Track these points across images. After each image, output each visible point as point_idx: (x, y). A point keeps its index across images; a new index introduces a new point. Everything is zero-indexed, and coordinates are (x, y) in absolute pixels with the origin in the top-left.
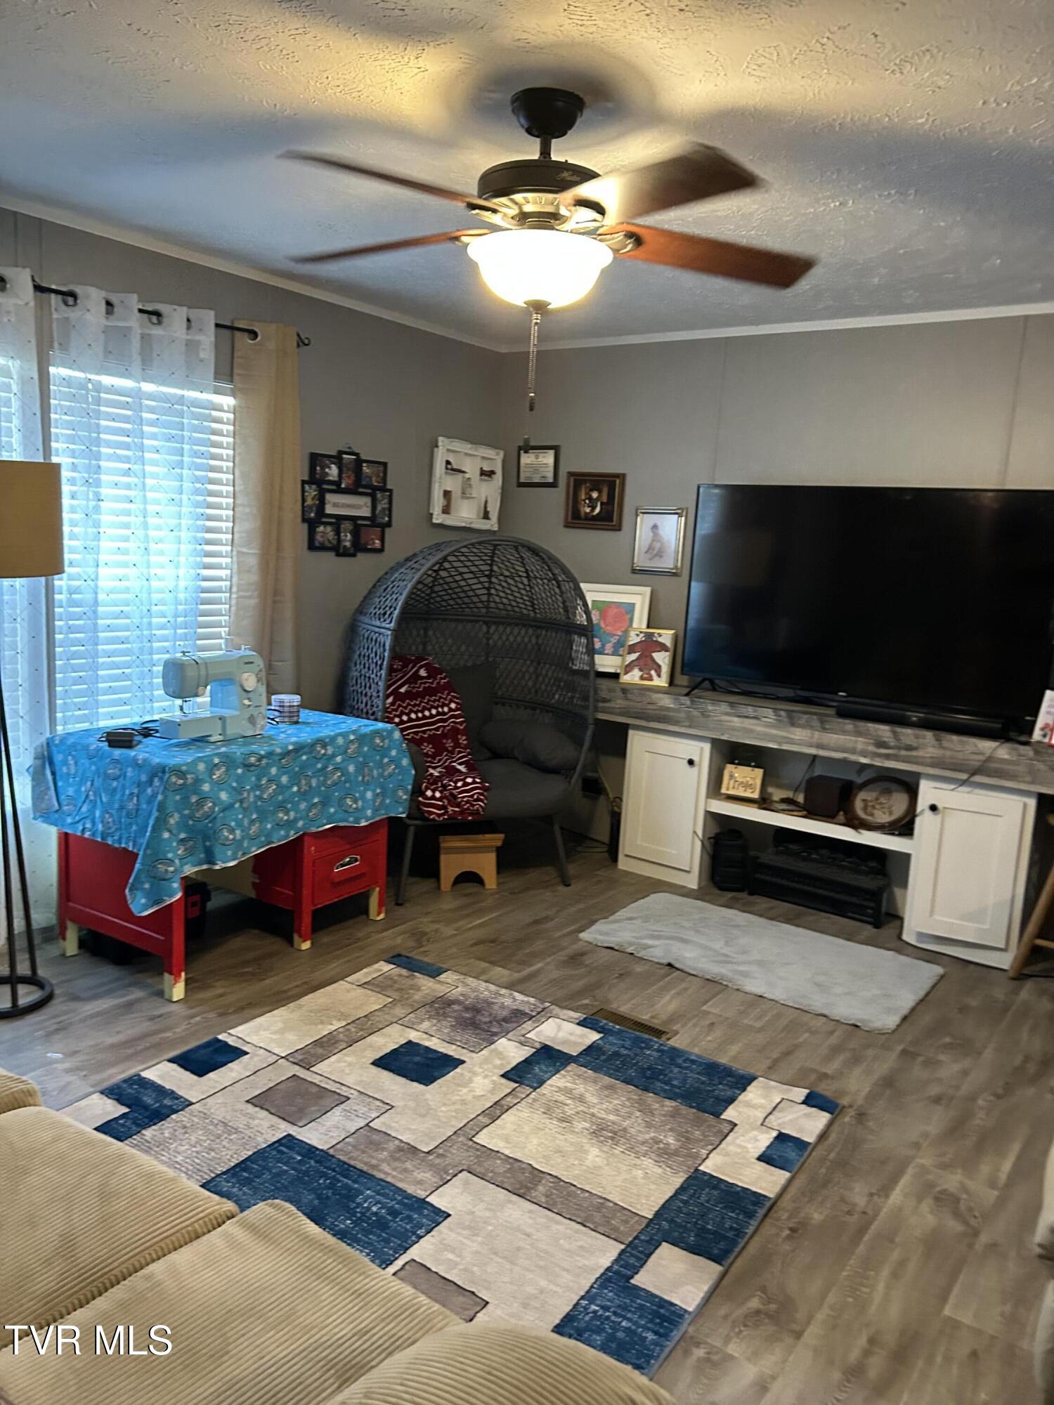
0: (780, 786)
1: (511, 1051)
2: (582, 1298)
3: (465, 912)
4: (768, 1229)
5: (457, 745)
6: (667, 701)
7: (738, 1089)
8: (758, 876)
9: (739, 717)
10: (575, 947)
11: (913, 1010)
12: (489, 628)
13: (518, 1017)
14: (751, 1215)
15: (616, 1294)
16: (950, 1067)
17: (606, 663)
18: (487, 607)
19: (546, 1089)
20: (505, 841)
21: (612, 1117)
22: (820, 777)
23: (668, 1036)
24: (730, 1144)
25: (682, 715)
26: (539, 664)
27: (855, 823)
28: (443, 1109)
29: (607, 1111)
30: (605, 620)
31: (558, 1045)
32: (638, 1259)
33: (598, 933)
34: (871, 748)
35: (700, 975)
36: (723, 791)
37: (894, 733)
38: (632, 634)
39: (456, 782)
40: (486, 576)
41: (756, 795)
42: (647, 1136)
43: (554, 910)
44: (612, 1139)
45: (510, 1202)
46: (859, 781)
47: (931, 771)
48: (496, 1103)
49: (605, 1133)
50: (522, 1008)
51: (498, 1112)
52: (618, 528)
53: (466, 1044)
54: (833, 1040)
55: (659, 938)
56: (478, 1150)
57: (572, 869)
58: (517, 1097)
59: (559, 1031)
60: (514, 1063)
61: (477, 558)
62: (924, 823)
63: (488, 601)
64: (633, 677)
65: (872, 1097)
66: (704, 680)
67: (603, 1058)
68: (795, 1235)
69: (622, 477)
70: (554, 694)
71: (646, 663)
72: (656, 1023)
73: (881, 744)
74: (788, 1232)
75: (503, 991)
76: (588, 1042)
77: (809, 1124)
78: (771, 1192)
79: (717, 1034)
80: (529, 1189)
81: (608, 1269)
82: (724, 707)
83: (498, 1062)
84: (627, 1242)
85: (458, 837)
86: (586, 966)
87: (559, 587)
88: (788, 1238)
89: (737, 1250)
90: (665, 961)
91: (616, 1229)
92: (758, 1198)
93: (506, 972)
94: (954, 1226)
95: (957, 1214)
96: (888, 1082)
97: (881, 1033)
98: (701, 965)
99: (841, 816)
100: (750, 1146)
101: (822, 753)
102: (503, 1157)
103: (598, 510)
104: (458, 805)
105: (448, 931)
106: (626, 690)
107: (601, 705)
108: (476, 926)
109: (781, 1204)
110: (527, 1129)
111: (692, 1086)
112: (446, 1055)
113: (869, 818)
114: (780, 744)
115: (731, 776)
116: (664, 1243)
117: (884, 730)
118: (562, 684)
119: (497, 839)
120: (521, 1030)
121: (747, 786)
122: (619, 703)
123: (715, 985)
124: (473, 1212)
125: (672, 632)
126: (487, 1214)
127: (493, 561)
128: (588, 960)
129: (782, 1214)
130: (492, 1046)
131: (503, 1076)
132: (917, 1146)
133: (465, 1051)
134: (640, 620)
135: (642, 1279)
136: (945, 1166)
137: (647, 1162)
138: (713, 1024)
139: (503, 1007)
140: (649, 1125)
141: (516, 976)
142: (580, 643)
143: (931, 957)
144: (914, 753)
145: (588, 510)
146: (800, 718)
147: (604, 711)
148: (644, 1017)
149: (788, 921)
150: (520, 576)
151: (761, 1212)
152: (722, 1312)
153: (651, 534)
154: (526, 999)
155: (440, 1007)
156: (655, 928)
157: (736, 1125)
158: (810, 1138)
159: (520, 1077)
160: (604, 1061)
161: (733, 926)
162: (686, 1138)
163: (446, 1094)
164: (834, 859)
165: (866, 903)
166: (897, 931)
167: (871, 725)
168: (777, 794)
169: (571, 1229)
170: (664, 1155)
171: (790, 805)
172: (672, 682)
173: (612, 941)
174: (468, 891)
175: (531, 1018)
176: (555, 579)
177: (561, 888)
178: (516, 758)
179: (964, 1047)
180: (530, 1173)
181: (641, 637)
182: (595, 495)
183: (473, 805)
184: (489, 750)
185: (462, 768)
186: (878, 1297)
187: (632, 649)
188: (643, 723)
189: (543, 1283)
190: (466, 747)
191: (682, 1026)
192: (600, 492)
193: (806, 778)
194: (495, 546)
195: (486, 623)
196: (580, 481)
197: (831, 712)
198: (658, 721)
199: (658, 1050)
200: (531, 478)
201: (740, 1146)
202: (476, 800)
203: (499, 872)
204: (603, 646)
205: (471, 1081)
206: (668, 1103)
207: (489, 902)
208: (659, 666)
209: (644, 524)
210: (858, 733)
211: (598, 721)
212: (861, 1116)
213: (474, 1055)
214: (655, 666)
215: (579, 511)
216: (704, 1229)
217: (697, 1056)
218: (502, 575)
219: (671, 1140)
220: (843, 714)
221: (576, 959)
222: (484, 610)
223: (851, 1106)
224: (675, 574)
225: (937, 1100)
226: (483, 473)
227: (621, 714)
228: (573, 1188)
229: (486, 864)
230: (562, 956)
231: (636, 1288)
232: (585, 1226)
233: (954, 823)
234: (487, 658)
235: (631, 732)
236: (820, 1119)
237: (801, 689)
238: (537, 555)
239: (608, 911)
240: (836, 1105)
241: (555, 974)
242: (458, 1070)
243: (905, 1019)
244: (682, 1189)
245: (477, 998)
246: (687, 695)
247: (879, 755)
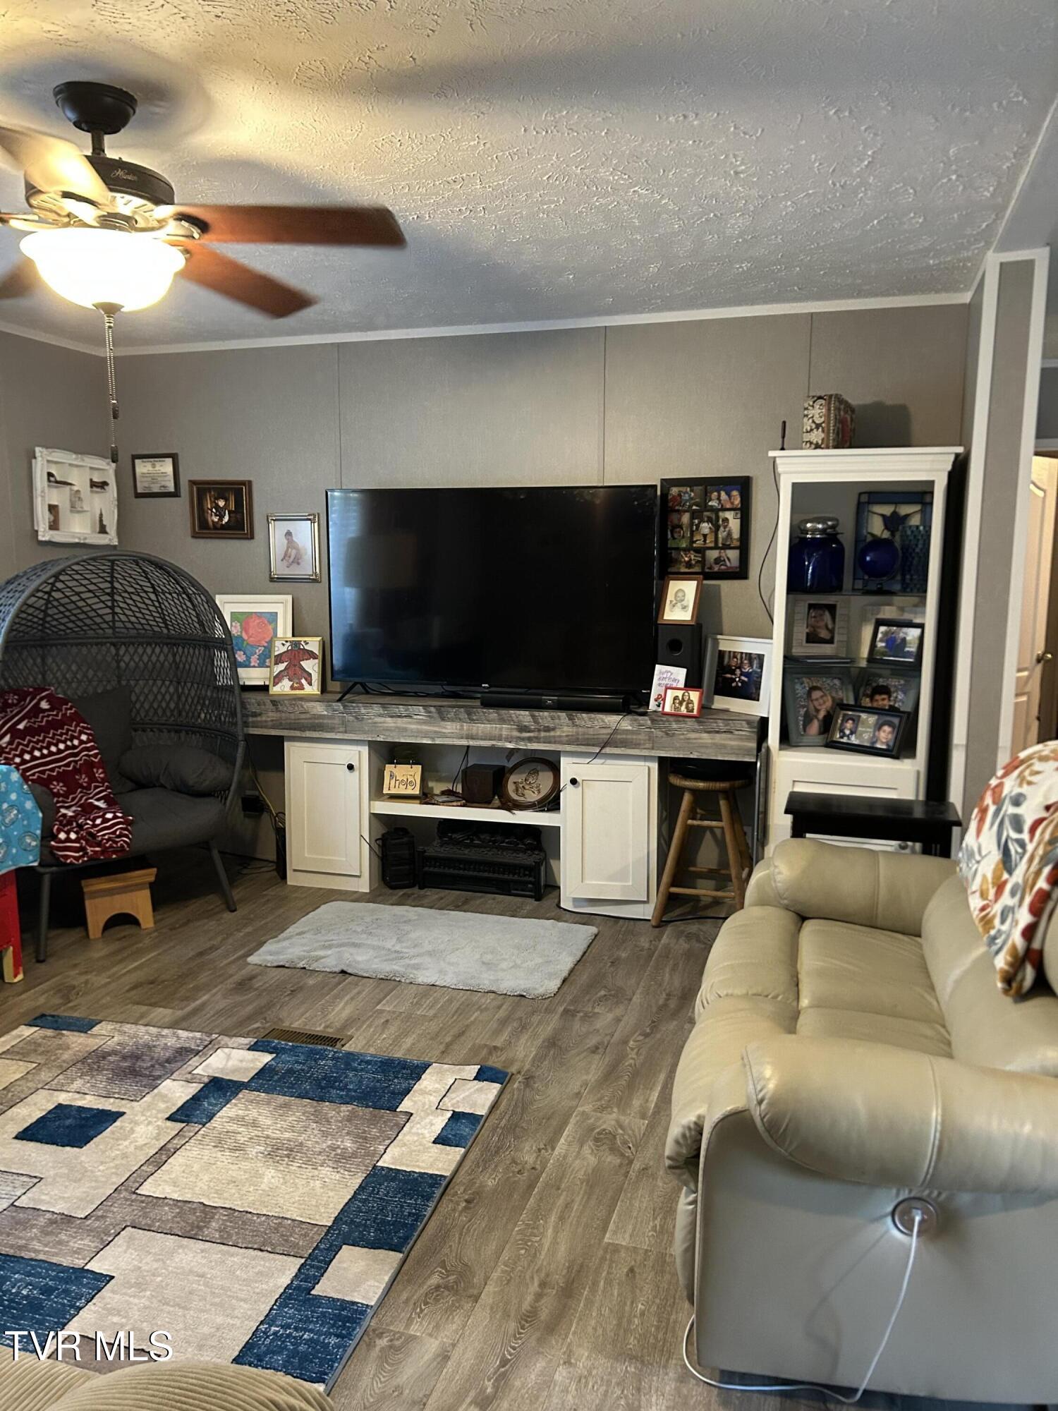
0: (440, 780)
1: (176, 1091)
2: (262, 1323)
3: (119, 957)
4: (446, 1206)
5: (92, 779)
6: (319, 709)
7: (413, 1079)
8: (426, 869)
9: (392, 717)
10: (244, 972)
11: (572, 971)
12: (117, 650)
13: (184, 1054)
14: (428, 1197)
15: (296, 1309)
16: (605, 1017)
17: (252, 676)
18: (113, 628)
19: (216, 1122)
20: (157, 876)
21: (287, 1135)
22: (474, 766)
23: (343, 1042)
24: (407, 1135)
25: (336, 721)
26: (179, 683)
27: (510, 805)
28: (101, 1168)
29: (282, 1130)
30: (247, 632)
31: (227, 1074)
32: (319, 1268)
33: (269, 954)
34: (516, 734)
35: (374, 976)
36: (385, 791)
37: (533, 716)
38: (278, 643)
39: (94, 820)
40: (108, 594)
41: (417, 792)
42: (324, 1146)
43: (219, 939)
44: (288, 1156)
45: (181, 1246)
46: (510, 765)
47: (568, 748)
48: (161, 1149)
49: (281, 1152)
50: (187, 1045)
51: (164, 1158)
52: (251, 536)
53: (125, 1094)
54: (502, 1013)
55: (330, 947)
56: (142, 1202)
57: (237, 894)
58: (185, 1137)
59: (228, 1060)
60: (180, 1104)
61: (94, 576)
62: (568, 796)
63: (114, 621)
64: (284, 687)
65: (538, 1059)
66: (355, 684)
67: (276, 1077)
68: (472, 1205)
69: (249, 484)
70: (200, 714)
71: (296, 673)
72: (330, 1032)
73: (523, 729)
74: (464, 1204)
75: (165, 1032)
76: (260, 1066)
77: (480, 1098)
78: (446, 1170)
79: (393, 1029)
80: (200, 1228)
81: (288, 1287)
82: (377, 709)
83: (162, 1106)
84: (306, 1256)
85: (103, 879)
86: (257, 989)
87: (190, 600)
88: (466, 1208)
89: (416, 1234)
90: (338, 969)
91: (295, 1245)
92: (435, 1180)
93: (169, 1011)
94: (612, 1160)
95: (613, 1149)
96: (552, 1042)
97: (544, 998)
98: (374, 966)
99: (496, 801)
100: (426, 1132)
101: (472, 743)
102: (171, 1202)
103: (226, 519)
104: (99, 844)
105: (103, 979)
106: (276, 702)
107: (251, 719)
108: (132, 969)
109: (457, 1180)
110: (196, 1167)
111: (367, 1086)
112: (103, 1110)
113: (522, 799)
114: (433, 739)
115: (391, 776)
116: (344, 1247)
117: (524, 716)
118: (207, 702)
119: (149, 875)
120: (187, 1068)
121: (407, 783)
122: (271, 715)
123: (388, 983)
124: (140, 1268)
125: (319, 639)
126: (156, 1265)
127: (112, 577)
128: (257, 983)
129: (458, 1189)
130: (156, 1091)
131: (168, 1119)
132: (578, 1095)
133: (124, 1102)
134: (284, 628)
135: (325, 1288)
136: (602, 1109)
137: (325, 1171)
138: (387, 1021)
139: (166, 1048)
140: (325, 1134)
141: (179, 1013)
142: (221, 658)
143: (586, 919)
144: (552, 734)
145: (216, 519)
146: (449, 712)
147: (255, 726)
148: (319, 1029)
149: (457, 908)
150: (146, 592)
151: (438, 1193)
152: (405, 1296)
153: (286, 542)
154: (191, 1035)
155: (93, 1062)
156: (326, 938)
157: (412, 1114)
158: (482, 1111)
159: (187, 1116)
160: (279, 1081)
161: (405, 922)
162: (363, 1139)
163: (103, 1152)
164: (494, 842)
165: (526, 879)
166: (556, 901)
167: (513, 713)
168: (438, 788)
169: (247, 1257)
170: (341, 1159)
171: (450, 796)
172: (324, 689)
173: (282, 959)
174: (123, 934)
175: (197, 1053)
176: (184, 593)
177: (228, 916)
178: (162, 786)
179: (618, 996)
180: (203, 1212)
181: (287, 646)
182: (221, 503)
183: (117, 842)
184: (132, 781)
185: (101, 804)
186: (547, 1243)
187: (279, 659)
188: (298, 734)
189: (219, 1320)
190: (103, 781)
191: (357, 1030)
192: (226, 500)
193: (463, 768)
194: (113, 562)
195: (114, 644)
196: (203, 489)
197: (478, 703)
198: (312, 730)
199: (333, 1059)
200: (149, 488)
201: (418, 1134)
202: (119, 836)
203: (154, 909)
204: (248, 658)
205: (132, 1131)
206: (344, 1108)
207: (147, 941)
208: (310, 675)
209: (277, 532)
210: (502, 721)
211: (249, 737)
212: (529, 1079)
213: (135, 1104)
214: (306, 675)
215: (206, 521)
216: (384, 1222)
217: (371, 1055)
218: (126, 591)
219: (348, 1144)
220: (487, 704)
221: (244, 985)
222: (110, 631)
223: (519, 1072)
224: (315, 581)
225: (595, 1050)
226: (93, 484)
227: (273, 727)
228: (249, 1215)
229: (140, 903)
230: (230, 983)
231: (318, 1297)
232: (261, 1250)
233: (594, 794)
234: (119, 682)
235: (286, 744)
236: (491, 1090)
237: (448, 685)
238: (161, 568)
239: (277, 928)
240: (506, 1074)
241: (223, 1004)
242: (118, 1123)
243: (564, 981)
244: (362, 1188)
245: (136, 1044)
246: (339, 700)
247: (523, 739)
